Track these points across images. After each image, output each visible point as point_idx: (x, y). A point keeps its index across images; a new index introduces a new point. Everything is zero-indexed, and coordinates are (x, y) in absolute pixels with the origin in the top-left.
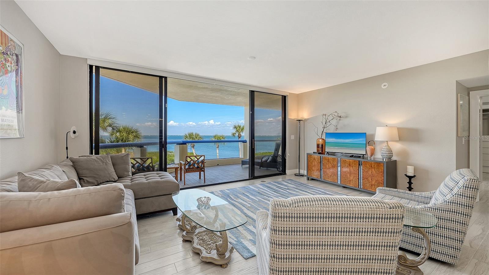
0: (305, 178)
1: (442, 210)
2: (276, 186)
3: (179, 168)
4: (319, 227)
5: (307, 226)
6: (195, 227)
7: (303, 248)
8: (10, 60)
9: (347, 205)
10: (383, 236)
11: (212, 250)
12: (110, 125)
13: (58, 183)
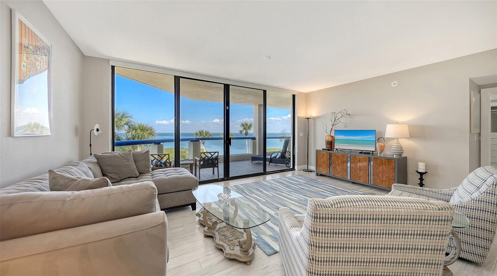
0: (314, 174)
1: (469, 208)
2: (288, 181)
3: (194, 163)
4: (362, 229)
5: (350, 228)
6: (216, 223)
7: (345, 251)
8: (39, 59)
9: (392, 206)
10: (430, 239)
11: (235, 247)
12: (127, 124)
13: (90, 181)
